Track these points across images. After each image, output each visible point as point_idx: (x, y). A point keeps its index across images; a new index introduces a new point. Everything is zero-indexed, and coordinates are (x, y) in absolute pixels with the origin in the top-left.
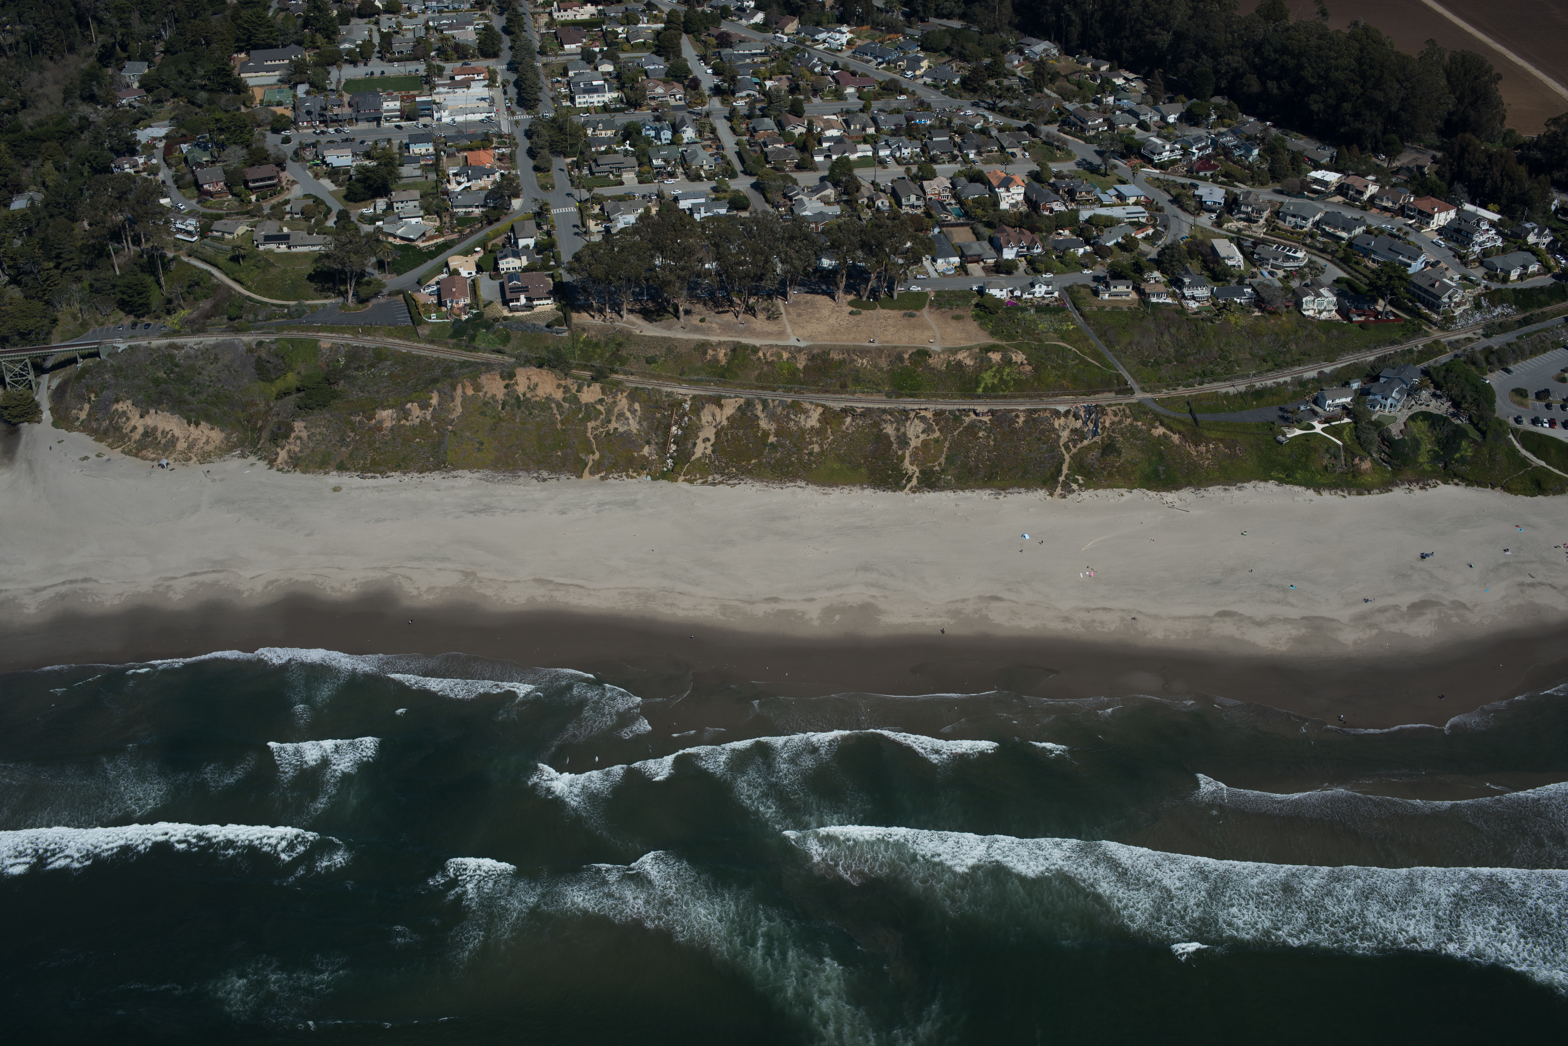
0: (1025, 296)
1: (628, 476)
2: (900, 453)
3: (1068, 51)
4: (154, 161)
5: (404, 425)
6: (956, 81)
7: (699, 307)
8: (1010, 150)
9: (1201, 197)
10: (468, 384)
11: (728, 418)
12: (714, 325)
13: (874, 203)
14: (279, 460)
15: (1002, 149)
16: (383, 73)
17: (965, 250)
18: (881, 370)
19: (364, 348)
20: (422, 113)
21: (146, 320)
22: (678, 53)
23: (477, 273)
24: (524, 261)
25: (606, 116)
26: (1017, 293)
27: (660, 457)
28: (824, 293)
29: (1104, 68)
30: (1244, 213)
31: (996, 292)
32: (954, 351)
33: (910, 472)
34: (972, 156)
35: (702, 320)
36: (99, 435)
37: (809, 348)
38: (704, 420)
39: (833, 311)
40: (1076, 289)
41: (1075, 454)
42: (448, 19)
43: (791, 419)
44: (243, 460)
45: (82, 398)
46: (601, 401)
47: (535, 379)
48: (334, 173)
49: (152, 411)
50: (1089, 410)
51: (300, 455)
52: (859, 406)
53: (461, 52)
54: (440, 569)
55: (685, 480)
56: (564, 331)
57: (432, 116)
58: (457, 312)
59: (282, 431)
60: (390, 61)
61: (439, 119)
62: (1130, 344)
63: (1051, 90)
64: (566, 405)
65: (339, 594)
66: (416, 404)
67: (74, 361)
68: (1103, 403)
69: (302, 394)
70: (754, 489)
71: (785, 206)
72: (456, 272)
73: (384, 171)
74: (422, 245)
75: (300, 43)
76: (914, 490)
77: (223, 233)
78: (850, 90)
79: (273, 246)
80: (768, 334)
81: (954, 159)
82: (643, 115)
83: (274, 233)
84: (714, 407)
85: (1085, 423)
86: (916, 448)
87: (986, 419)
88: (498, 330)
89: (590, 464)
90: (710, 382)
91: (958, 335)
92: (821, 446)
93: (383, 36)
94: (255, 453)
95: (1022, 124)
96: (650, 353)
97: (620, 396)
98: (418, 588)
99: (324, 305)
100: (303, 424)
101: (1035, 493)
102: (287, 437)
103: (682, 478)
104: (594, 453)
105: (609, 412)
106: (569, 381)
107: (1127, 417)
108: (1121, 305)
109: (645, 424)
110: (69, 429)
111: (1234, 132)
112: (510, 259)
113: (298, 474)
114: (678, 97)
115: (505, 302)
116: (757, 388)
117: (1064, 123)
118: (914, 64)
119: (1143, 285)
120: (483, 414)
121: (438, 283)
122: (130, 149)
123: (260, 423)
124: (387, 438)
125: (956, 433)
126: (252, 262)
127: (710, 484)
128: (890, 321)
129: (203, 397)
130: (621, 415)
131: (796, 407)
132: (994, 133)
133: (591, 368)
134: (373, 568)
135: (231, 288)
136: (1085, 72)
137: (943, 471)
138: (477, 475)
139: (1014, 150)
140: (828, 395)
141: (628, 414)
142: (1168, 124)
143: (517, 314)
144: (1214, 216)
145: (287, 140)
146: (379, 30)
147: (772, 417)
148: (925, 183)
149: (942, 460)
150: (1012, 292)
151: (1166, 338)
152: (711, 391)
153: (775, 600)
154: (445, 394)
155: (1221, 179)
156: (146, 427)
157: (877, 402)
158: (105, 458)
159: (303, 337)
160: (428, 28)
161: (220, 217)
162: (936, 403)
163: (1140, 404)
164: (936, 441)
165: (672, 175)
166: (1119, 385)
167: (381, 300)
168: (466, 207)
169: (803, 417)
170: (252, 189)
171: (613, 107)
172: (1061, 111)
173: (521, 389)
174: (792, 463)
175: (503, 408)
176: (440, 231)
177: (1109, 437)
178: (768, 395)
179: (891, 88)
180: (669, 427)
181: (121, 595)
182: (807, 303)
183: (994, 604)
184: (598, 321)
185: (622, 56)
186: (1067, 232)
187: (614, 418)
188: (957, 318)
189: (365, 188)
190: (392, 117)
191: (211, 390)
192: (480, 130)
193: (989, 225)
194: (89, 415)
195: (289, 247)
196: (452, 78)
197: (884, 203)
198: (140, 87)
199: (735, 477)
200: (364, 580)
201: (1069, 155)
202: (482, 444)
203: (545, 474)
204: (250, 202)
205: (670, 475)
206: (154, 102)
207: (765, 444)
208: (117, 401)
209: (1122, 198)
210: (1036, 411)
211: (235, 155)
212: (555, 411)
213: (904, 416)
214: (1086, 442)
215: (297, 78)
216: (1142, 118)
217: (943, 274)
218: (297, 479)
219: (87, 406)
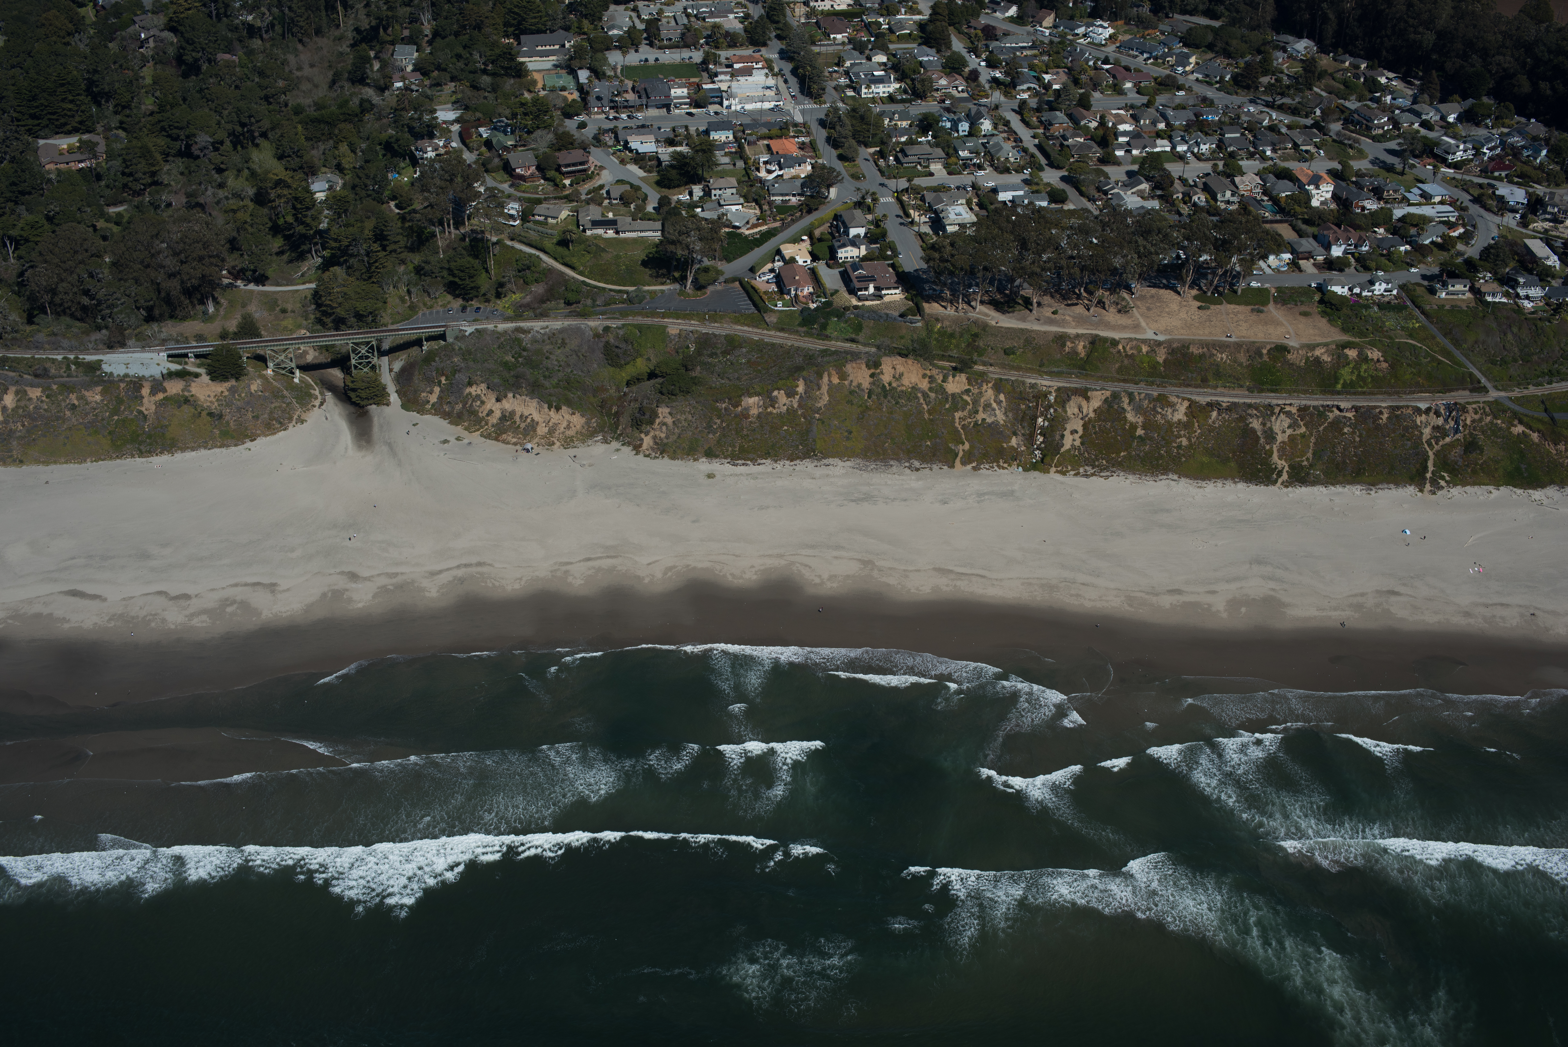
0: (1365, 293)
1: (999, 466)
2: (1268, 447)
3: (1323, 49)
4: (454, 144)
5: (771, 413)
6: (1227, 78)
7: (1047, 300)
8: (1304, 148)
9: (1503, 197)
10: (834, 372)
11: (1095, 411)
12: (1067, 318)
13: (1191, 198)
14: (645, 446)
15: (1296, 146)
16: (657, 59)
17: (1295, 246)
18: (1241, 365)
19: (715, 335)
20: (712, 100)
21: (475, 303)
22: (949, 46)
23: (813, 261)
24: (863, 250)
25: (899, 107)
26: (1357, 290)
27: (1028, 448)
28: (1166, 287)
29: (1363, 66)
30: (1549, 213)
31: (1337, 289)
32: (1312, 347)
33: (1280, 467)
34: (1268, 153)
35: (1054, 313)
36: (455, 419)
37: (1169, 342)
38: (1070, 412)
39: (1181, 306)
40: (1410, 287)
41: (1438, 451)
42: (707, 7)
43: (1158, 413)
44: (607, 446)
45: (431, 382)
46: (967, 392)
47: (900, 369)
48: (639, 159)
49: (510, 395)
50: (1449, 408)
51: (665, 441)
52: (1225, 401)
53: (732, 41)
54: (836, 558)
55: (1057, 472)
56: (918, 321)
57: (721, 104)
58: (804, 300)
59: (647, 416)
60: (660, 48)
61: (729, 107)
62: (1476, 342)
63: (1319, 88)
64: (932, 395)
65: (741, 581)
66: (782, 392)
67: (418, 343)
68: (1462, 401)
69: (660, 380)
70: (1128, 481)
71: (1101, 200)
72: (793, 260)
73: (699, 157)
74: (747, 232)
75: (567, 29)
76: (1286, 485)
77: (546, 217)
78: (1128, 85)
79: (600, 231)
80: (1124, 328)
81: (1251, 156)
82: (929, 106)
83: (599, 218)
84: (1081, 399)
85: (1446, 420)
86: (1283, 442)
87: (1350, 415)
88: (850, 319)
89: (961, 454)
90: (1071, 374)
91: (1311, 331)
92: (1189, 439)
93: (648, 22)
94: (617, 439)
95: (1309, 122)
96: (1008, 344)
97: (985, 387)
98: (820, 576)
99: (662, 291)
100: (667, 410)
101: (1405, 489)
102: (652, 423)
103: (1053, 469)
104: (963, 444)
105: (975, 402)
106: (935, 372)
107: (1487, 415)
108: (1459, 303)
109: (1010, 415)
110: (421, 411)
111: (1521, 133)
112: (849, 248)
113: (666, 460)
114: (960, 89)
115: (852, 291)
116: (1119, 381)
117: (1347, 122)
118: (1183, 60)
119: (1477, 285)
120: (850, 402)
121: (772, 271)
122: (430, 131)
123: (614, 409)
124: (755, 426)
125: (1321, 429)
126: (583, 246)
127: (1083, 476)
128: (1241, 317)
129: (555, 381)
130: (987, 406)
131: (1162, 400)
132: (1284, 130)
133: (950, 358)
134: (770, 556)
135: (562, 274)
136: (1346, 70)
137: (1311, 466)
138: (849, 463)
139: (1308, 148)
140: (1190, 389)
141: (994, 405)
142: (1449, 123)
143: (867, 303)
144: (1518, 216)
145: (582, 125)
146: (639, 17)
147: (1138, 410)
148: (1237, 180)
149: (1310, 455)
150: (1350, 289)
151: (1510, 336)
152: (1074, 383)
153: (1178, 592)
154: (811, 382)
155: (1516, 180)
156: (503, 411)
157: (1241, 397)
158: (466, 441)
159: (650, 323)
160: (688, 16)
161: (539, 202)
162: (1298, 398)
163: (1496, 402)
164: (1303, 436)
165: (980, 167)
166: (1472, 383)
167: (718, 287)
168: (782, 195)
169: (1170, 410)
170: (563, 174)
171: (899, 97)
172: (1342, 110)
173: (886, 378)
174: (1161, 456)
175: (869, 397)
176: (762, 219)
177: (1471, 434)
178: (1131, 388)
179: (1168, 84)
180: (1035, 418)
181: (521, 579)
182: (1152, 297)
183: (1393, 599)
184: (950, 311)
185: (891, 46)
186: (1382, 230)
187: (981, 409)
188: (1305, 314)
189: (680, 174)
190: (681, 104)
191: (560, 374)
192: (771, 118)
193: (1306, 222)
194: (440, 398)
195: (617, 232)
196: (730, 66)
197: (1200, 198)
198: (413, 71)
199: (1106, 469)
200: (762, 568)
201: (1361, 154)
202: (850, 433)
203: (917, 464)
204: (564, 186)
205: (1041, 466)
206: (432, 86)
207: (1133, 437)
208: (470, 384)
209: (1426, 197)
210: (1398, 408)
211: (543, 140)
212: (922, 401)
213: (1269, 411)
214: (1448, 440)
215: (575, 64)
216: (1424, 117)
217: (1277, 270)
218: (665, 465)
219: (437, 390)
